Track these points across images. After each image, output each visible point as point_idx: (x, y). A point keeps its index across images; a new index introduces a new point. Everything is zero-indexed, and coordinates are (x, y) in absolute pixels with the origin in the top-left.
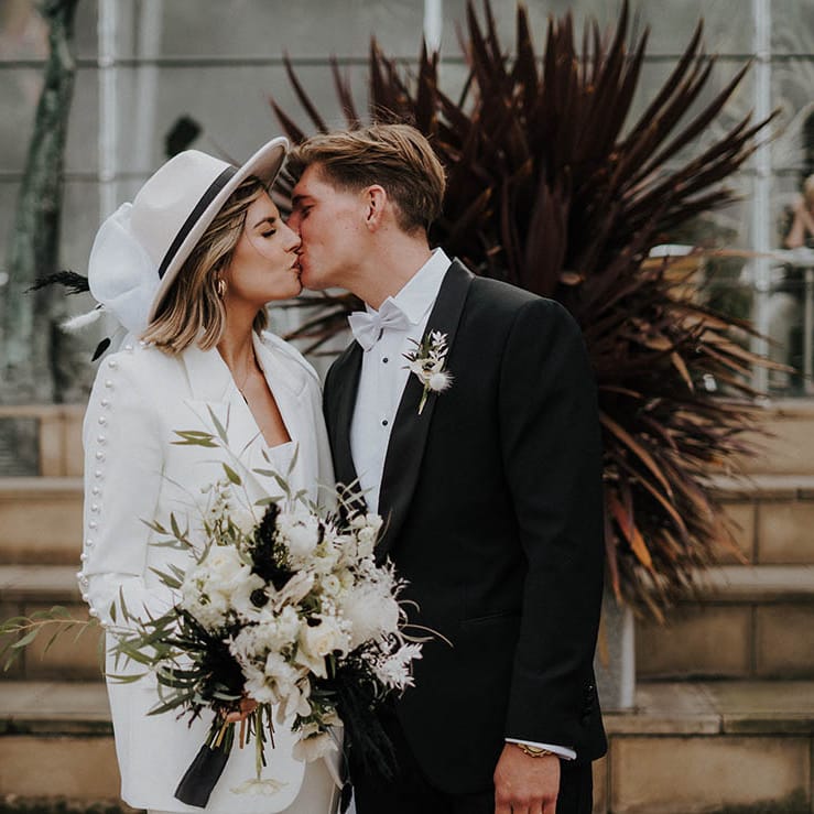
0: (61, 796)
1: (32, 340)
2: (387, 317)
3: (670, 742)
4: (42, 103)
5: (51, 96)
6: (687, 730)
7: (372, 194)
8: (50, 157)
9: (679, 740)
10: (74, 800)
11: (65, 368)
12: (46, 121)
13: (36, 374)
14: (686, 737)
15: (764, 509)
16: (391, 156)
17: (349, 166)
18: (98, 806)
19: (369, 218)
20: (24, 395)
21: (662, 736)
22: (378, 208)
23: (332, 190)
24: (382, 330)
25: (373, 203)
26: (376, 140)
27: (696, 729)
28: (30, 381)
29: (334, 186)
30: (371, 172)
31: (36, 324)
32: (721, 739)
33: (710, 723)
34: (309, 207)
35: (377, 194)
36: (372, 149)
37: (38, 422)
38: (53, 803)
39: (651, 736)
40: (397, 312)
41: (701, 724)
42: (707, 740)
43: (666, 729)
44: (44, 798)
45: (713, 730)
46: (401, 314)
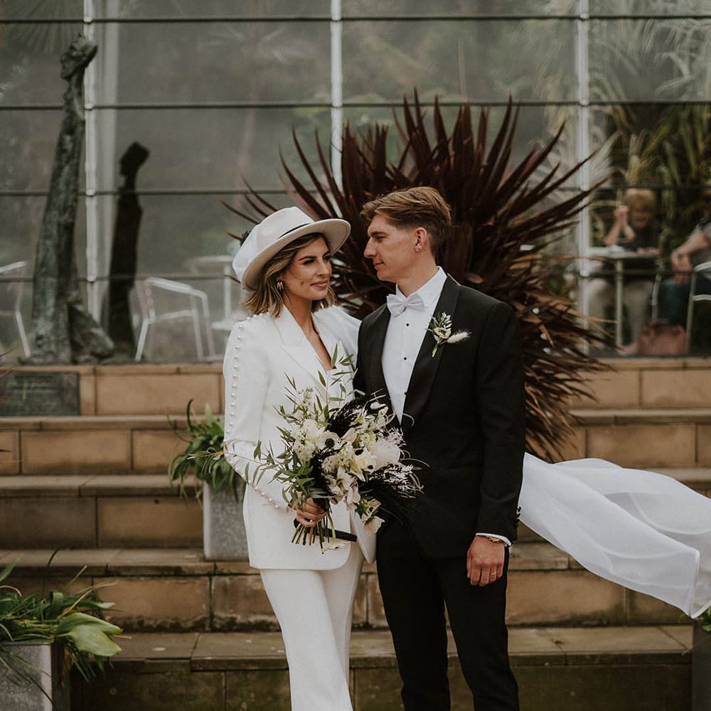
0: (140, 617)
1: (55, 318)
2: (413, 302)
3: (536, 575)
4: (61, 143)
5: (68, 138)
6: (547, 568)
7: (418, 232)
8: (68, 184)
9: (542, 573)
10: (149, 619)
11: (78, 338)
12: (64, 157)
13: (58, 343)
14: (546, 571)
15: (592, 430)
16: (426, 208)
17: (404, 215)
18: (165, 622)
19: (416, 245)
20: (50, 358)
21: (531, 571)
22: (422, 240)
23: (395, 228)
24: (406, 308)
25: (419, 237)
26: (418, 199)
27: (553, 566)
28: (53, 348)
29: (397, 227)
30: (416, 218)
31: (57, 306)
32: (568, 572)
33: (562, 562)
34: (382, 237)
35: (422, 233)
36: (416, 205)
37: (78, 375)
38: (136, 621)
39: (523, 571)
40: (419, 300)
41: (556, 563)
42: (560, 573)
43: (534, 566)
44: (129, 618)
45: (564, 566)
46: (422, 302)
